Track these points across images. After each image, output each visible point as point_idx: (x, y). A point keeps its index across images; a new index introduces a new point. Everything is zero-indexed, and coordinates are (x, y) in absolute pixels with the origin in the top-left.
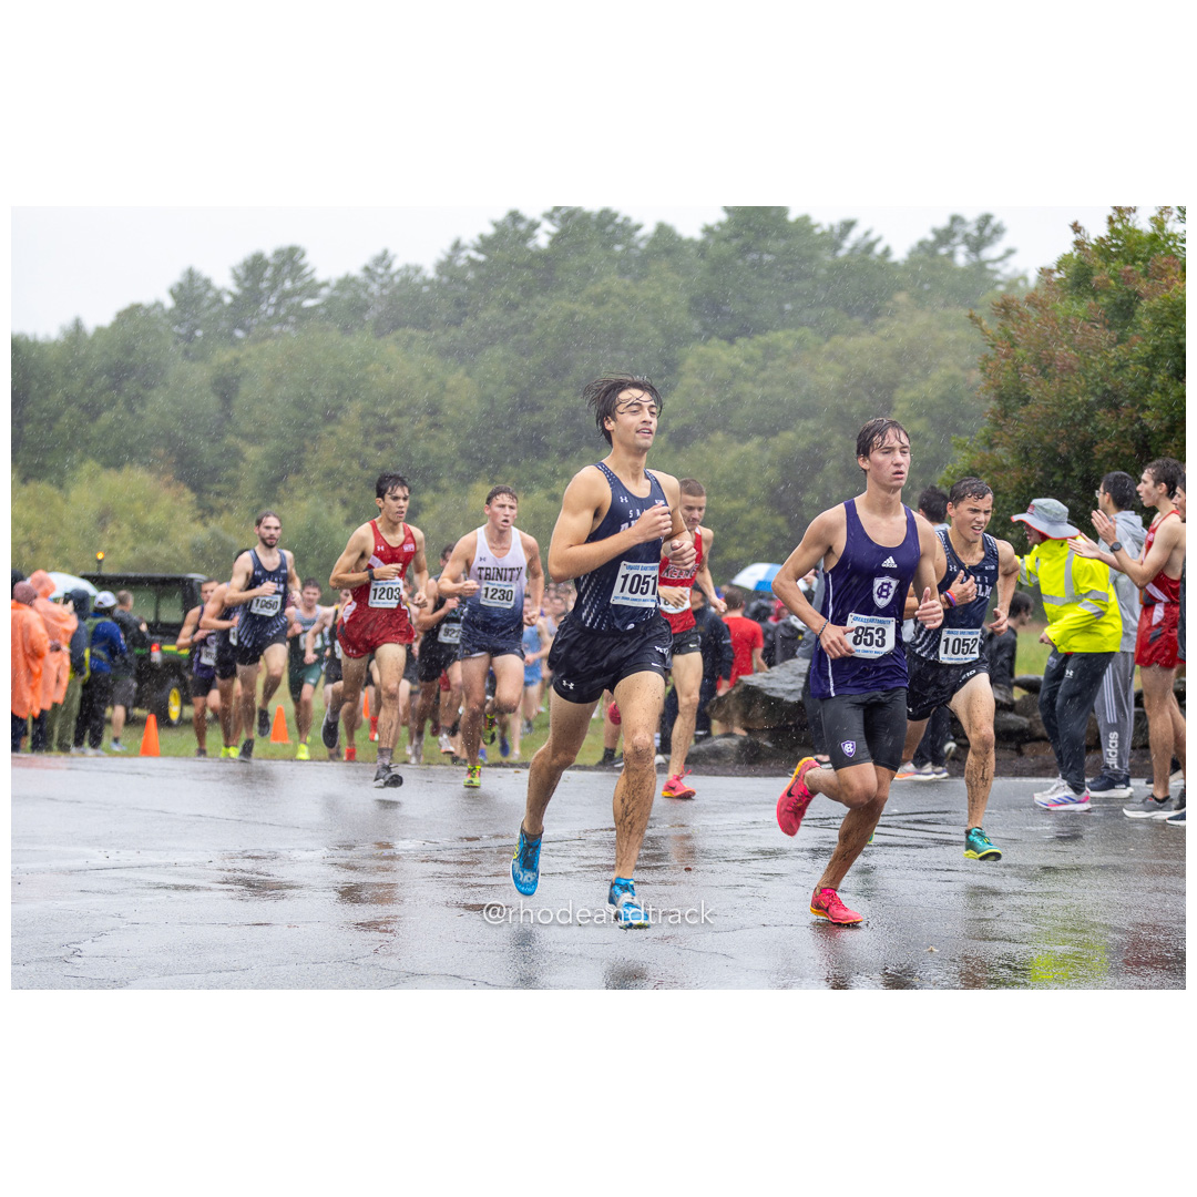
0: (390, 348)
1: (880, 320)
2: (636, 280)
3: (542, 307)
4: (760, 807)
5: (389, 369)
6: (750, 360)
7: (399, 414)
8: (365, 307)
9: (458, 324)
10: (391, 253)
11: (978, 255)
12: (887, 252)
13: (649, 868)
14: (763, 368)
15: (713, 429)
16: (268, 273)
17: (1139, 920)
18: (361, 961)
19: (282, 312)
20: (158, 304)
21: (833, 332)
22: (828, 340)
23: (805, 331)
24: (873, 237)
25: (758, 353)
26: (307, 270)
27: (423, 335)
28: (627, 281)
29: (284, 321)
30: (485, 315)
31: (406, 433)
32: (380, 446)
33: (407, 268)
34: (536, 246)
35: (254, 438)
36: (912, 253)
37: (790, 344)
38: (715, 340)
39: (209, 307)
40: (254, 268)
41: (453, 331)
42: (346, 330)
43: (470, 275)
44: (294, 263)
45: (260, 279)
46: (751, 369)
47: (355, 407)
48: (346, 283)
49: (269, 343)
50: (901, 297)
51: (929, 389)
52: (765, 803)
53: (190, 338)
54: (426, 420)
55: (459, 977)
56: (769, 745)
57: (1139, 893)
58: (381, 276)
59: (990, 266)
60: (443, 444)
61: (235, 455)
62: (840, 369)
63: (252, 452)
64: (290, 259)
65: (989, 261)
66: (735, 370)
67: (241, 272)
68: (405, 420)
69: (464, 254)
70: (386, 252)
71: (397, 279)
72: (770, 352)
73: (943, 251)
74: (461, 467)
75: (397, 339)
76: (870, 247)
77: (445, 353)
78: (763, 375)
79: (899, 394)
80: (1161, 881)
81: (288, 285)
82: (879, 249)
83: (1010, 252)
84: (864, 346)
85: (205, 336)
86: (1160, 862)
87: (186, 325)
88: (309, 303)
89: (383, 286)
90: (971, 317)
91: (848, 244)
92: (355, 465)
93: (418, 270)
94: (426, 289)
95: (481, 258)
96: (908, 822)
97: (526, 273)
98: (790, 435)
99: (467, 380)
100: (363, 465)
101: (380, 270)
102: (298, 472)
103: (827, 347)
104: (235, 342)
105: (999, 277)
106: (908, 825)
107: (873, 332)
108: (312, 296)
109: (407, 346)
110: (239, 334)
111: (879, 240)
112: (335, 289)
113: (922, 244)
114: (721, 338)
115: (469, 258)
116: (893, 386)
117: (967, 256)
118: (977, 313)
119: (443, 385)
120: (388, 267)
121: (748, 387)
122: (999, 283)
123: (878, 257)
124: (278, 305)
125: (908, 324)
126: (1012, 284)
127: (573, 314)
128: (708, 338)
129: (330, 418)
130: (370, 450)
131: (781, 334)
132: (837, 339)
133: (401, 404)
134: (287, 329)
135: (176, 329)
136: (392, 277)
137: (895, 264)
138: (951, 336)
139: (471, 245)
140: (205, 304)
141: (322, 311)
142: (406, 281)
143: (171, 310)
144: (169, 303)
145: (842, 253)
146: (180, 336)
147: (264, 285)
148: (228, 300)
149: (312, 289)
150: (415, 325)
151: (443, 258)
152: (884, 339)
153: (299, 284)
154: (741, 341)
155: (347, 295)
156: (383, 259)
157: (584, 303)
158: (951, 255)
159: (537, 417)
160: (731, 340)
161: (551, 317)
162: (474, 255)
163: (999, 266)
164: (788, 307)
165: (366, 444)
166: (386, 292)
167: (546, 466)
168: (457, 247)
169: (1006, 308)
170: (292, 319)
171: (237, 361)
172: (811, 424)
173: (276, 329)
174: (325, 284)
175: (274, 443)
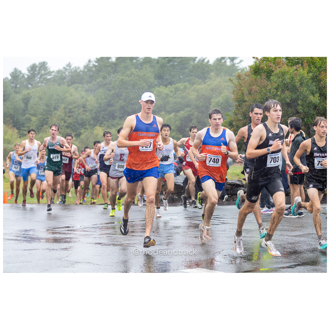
0: (72, 89)
1: (207, 80)
2: (140, 70)
3: (113, 77)
4: (174, 214)
5: (71, 96)
6: (171, 92)
7: (75, 108)
8: (65, 78)
9: (91, 82)
10: (71, 64)
11: (233, 62)
12: (208, 61)
13: (143, 232)
14: (175, 94)
15: (161, 111)
16: (37, 69)
17: (276, 244)
18: (63, 259)
19: (42, 80)
20: (7, 78)
21: (194, 84)
22: (192, 86)
23: (187, 83)
24: (204, 57)
25: (173, 90)
26: (48, 68)
27: (81, 85)
28: (137, 70)
29: (42, 82)
30: (98, 80)
31: (77, 113)
32: (70, 117)
33: (76, 67)
34: (112, 61)
35: (34, 115)
36: (215, 62)
37: (182, 87)
38: (161, 86)
39: (21, 79)
40: (33, 68)
41: (89, 84)
42: (59, 84)
43: (94, 69)
44: (45, 66)
45: (35, 70)
46: (171, 94)
47: (63, 106)
48: (59, 72)
49: (38, 88)
50: (212, 74)
51: (220, 99)
52: (175, 214)
53: (16, 87)
54: (82, 109)
55: (90, 263)
56: (177, 197)
57: (277, 236)
58: (69, 70)
59: (236, 65)
60: (86, 116)
61: (29, 120)
62: (196, 94)
63: (34, 119)
64: (43, 65)
65: (235, 64)
66: (167, 95)
67: (30, 69)
68: (77, 109)
69: (92, 63)
70: (70, 63)
71: (73, 71)
72: (177, 90)
73: (223, 61)
74: (92, 122)
75: (74, 87)
76: (203, 60)
77: (87, 91)
78: (175, 96)
79: (212, 100)
80: (282, 233)
81: (43, 72)
82: (206, 61)
83: (241, 61)
84: (202, 87)
85: (19, 87)
86: (282, 227)
87: (15, 84)
88: (49, 77)
89: (69, 72)
90: (230, 79)
91: (197, 60)
92: (63, 122)
93: (79, 68)
94: (81, 73)
95: (97, 64)
96: (214, 218)
97: (109, 68)
98: (182, 112)
99: (93, 98)
100: (65, 122)
101: (68, 68)
102: (46, 124)
103: (192, 88)
104: (28, 88)
105: (238, 68)
106: (214, 219)
107: (205, 84)
108: (50, 75)
109: (77, 89)
110: (30, 86)
111: (206, 58)
112: (56, 73)
113: (217, 60)
114: (164, 86)
115: (93, 64)
116: (211, 98)
117: (230, 62)
118: (232, 78)
119: (86, 100)
120: (70, 67)
121: (171, 99)
122: (239, 70)
123: (206, 63)
124: (40, 78)
125: (215, 81)
126: (243, 70)
127: (123, 79)
128: (160, 86)
129: (55, 109)
130: (66, 118)
131: (180, 84)
132: (195, 86)
133: (75, 105)
134: (43, 84)
135: (12, 85)
136: (72, 70)
137: (210, 65)
138: (226, 84)
139: (93, 60)
140: (20, 78)
141: (52, 79)
142: (76, 71)
143: (10, 80)
144: (10, 78)
145: (196, 62)
146: (13, 86)
147: (36, 72)
148: (26, 76)
149: (50, 73)
150: (78, 83)
151: (86, 64)
152: (208, 85)
153: (46, 72)
154: (169, 86)
155: (60, 75)
156: (69, 65)
157: (125, 77)
158: (225, 62)
159: (113, 108)
160: (166, 86)
161: (116, 81)
162: (95, 63)
163: (239, 65)
164: (181, 77)
165: (65, 116)
166: (70, 74)
167: (116, 121)
168: (89, 61)
169: (239, 77)
170: (44, 82)
171: (29, 94)
172: (188, 109)
173: (40, 84)
174: (53, 72)
175: (40, 116)
